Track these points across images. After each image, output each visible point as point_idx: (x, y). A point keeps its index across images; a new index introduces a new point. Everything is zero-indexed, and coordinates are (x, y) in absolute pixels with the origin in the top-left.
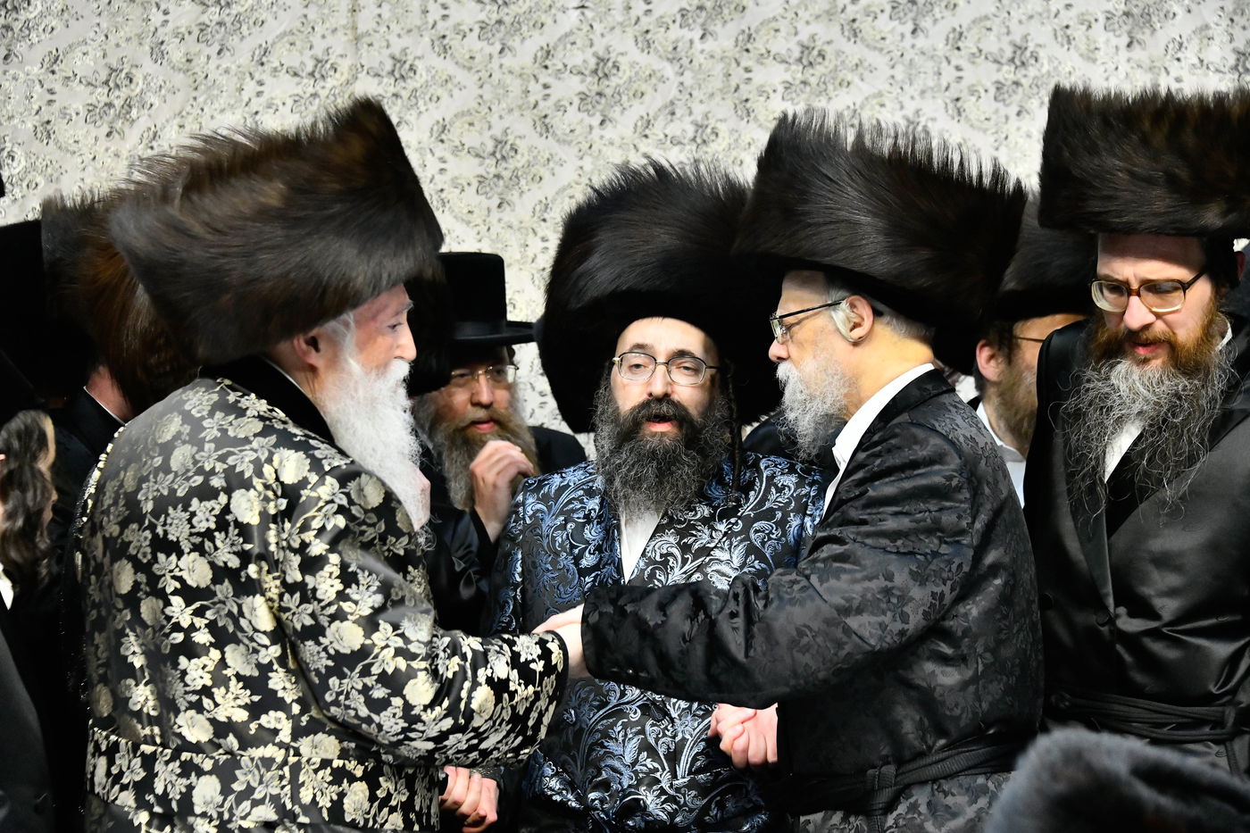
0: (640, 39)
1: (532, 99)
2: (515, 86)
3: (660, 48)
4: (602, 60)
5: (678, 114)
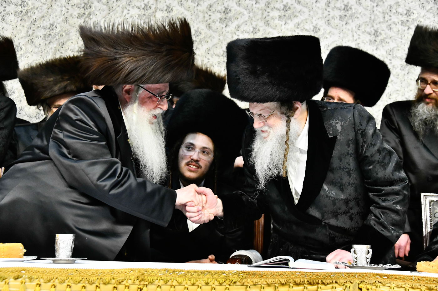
0: (237, 3)
1: (206, 19)
2: (201, 15)
3: (243, 6)
4: (226, 9)
5: (248, 24)
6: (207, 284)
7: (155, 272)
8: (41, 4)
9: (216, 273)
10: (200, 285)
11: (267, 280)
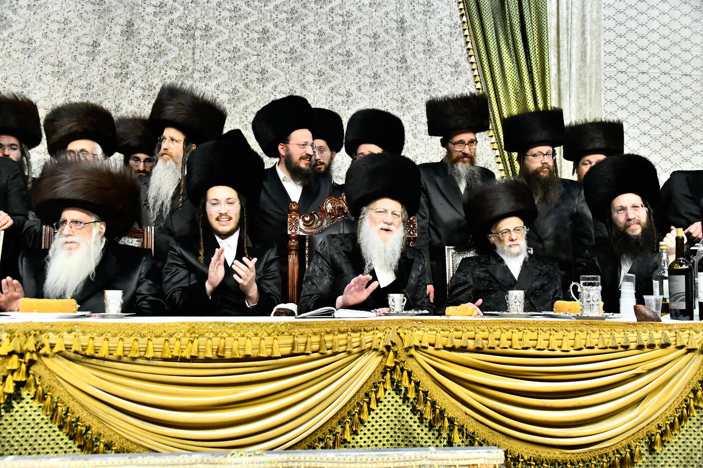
6: (256, 335)
7: (206, 325)
8: (78, 65)
9: (265, 324)
10: (250, 336)
11: (313, 329)
